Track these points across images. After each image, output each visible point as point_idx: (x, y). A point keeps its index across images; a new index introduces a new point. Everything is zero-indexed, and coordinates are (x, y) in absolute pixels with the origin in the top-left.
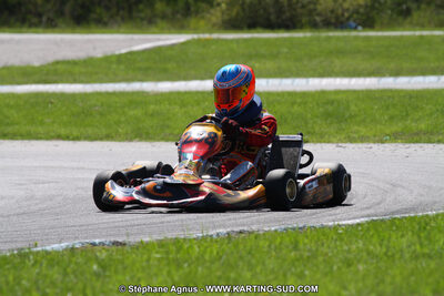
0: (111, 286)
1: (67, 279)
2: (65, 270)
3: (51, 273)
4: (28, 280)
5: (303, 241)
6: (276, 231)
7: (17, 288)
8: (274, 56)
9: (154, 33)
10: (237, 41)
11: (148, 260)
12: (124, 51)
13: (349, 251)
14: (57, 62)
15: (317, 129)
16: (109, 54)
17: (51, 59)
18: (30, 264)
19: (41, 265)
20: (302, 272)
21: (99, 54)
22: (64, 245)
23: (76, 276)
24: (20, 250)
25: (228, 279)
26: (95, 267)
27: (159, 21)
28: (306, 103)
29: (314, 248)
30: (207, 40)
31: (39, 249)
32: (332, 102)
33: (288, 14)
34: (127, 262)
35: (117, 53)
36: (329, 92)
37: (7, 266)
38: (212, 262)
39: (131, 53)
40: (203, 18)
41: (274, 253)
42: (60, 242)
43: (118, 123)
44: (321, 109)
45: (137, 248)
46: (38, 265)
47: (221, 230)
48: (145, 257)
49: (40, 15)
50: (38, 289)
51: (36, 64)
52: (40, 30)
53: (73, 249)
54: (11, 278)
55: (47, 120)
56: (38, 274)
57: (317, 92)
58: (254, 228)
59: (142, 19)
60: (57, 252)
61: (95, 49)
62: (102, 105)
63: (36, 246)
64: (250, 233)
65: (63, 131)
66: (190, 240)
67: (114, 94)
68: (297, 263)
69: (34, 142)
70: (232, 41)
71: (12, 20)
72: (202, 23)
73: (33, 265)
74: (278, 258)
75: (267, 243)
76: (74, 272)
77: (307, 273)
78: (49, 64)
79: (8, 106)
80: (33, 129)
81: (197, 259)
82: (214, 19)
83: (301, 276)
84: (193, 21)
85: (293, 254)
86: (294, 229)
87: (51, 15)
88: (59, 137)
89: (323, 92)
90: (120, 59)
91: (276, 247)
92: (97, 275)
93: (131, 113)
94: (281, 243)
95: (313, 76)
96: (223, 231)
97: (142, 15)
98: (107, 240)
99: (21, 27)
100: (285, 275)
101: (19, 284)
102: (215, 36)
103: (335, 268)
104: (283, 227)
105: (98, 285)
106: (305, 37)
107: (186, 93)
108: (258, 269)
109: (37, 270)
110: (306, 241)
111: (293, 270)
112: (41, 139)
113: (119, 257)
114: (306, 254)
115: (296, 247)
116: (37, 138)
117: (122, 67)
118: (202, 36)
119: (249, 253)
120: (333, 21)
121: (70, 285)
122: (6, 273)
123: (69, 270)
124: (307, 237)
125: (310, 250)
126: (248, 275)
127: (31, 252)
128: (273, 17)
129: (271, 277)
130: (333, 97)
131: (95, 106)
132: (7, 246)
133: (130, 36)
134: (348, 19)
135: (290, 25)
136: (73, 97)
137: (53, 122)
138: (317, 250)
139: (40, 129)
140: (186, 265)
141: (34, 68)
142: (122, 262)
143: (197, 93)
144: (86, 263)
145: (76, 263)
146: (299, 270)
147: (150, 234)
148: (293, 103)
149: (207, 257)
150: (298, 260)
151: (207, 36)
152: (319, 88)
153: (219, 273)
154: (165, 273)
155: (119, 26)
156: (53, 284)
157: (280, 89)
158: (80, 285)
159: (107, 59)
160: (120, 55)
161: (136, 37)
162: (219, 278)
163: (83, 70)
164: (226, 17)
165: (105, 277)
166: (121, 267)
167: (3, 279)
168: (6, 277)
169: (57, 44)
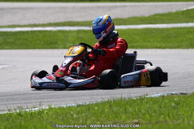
0: (180, 113)
1: (161, 109)
2: (160, 105)
3: (154, 107)
4: (144, 110)
7: (139, 113)
12: (185, 9)
14: (156, 15)
16: (178, 10)
17: (153, 13)
19: (150, 103)
21: (174, 11)
23: (165, 108)
24: (140, 97)
26: (173, 104)
31: (149, 96)
34: (187, 102)
35: (182, 10)
37: (135, 104)
39: (188, 10)
42: (158, 93)
43: (182, 41)
45: (192, 96)
46: (148, 103)
50: (148, 114)
53: (163, 96)
54: (137, 109)
55: (151, 40)
56: (148, 107)
60: (156, 98)
61: (172, 8)
62: (176, 33)
63: (147, 95)
65: (158, 45)
67: (180, 28)
69: (146, 50)
73: (146, 103)
78: (152, 16)
79: (134, 34)
80: (145, 44)
88: (157, 48)
90: (183, 13)
92: (174, 108)
93: (188, 36)
98: (178, 92)
101: (140, 112)
105: (175, 112)
109: (148, 106)
112: (149, 48)
113: (184, 100)
116: (147, 48)
117: (184, 16)
121: (162, 112)
122: (135, 106)
123: (162, 105)
127: (145, 98)
131: (172, 33)
132: (135, 95)
133: (187, 3)
136: (162, 30)
137: (154, 41)
139: (148, 44)
141: (145, 17)
142: (185, 102)
144: (169, 102)
145: (165, 103)
156: (155, 112)
158: (167, 112)
159: (177, 13)
160: (183, 11)
161: (190, 3)
163: (167, 18)
165: (178, 108)
166: (185, 104)
167: (133, 109)
168: (135, 108)
169: (155, 6)
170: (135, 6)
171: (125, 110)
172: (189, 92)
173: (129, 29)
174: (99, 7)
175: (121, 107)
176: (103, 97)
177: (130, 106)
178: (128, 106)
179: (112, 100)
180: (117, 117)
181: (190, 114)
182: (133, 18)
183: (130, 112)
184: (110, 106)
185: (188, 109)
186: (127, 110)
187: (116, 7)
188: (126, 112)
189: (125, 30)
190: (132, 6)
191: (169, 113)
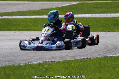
8: (102, 8)
12: (61, 6)
13: (115, 65)
14: (43, 9)
15: (112, 28)
16: (57, 7)
17: (41, 8)
20: (101, 71)
21: (54, 7)
25: (80, 73)
26: (44, 70)
28: (109, 21)
30: (83, 3)
35: (59, 7)
36: (116, 18)
38: (77, 68)
44: (113, 23)
45: (58, 63)
48: (58, 66)
51: (37, 10)
55: (39, 26)
57: (112, 17)
60: (36, 64)
61: (53, 5)
70: (90, 3)
77: (102, 71)
78: (40, 10)
79: (28, 22)
81: (73, 67)
85: (99, 65)
89: (114, 18)
91: (94, 64)
94: (96, 62)
95: (112, 13)
100: (96, 72)
102: (86, 2)
103: (110, 69)
106: (110, 2)
108: (89, 70)
110: (103, 62)
112: (37, 31)
114: (102, 65)
115: (100, 63)
116: (36, 30)
117: (60, 10)
118: (82, 2)
125: (104, 64)
126: (86, 72)
130: (117, 19)
133: (63, 2)
137: (40, 26)
138: (106, 64)
139: (37, 28)
140: (69, 69)
141: (36, 11)
143: (80, 18)
149: (75, 66)
150: (100, 67)
151: (83, 2)
152: (113, 16)
153: (78, 71)
154: (63, 71)
157: (102, 17)
162: (78, 72)
165: (47, 72)
169: (43, 4)
173: (25, 18)
174: (8, 4)
182: (28, 11)
187: (19, 4)
189: (23, 19)
190: (28, 4)
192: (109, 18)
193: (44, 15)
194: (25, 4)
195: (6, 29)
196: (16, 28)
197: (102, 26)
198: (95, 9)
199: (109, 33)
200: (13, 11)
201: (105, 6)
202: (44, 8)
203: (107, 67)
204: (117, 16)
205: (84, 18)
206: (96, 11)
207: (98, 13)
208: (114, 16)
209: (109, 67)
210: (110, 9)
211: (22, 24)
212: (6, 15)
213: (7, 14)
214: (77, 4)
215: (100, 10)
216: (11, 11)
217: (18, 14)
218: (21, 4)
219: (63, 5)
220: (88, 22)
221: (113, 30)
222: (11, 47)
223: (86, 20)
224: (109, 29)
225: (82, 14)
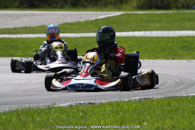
0: (88, 122)
1: (69, 119)
2: (68, 115)
3: (62, 116)
4: (52, 120)
5: (173, 103)
6: (161, 98)
7: (47, 123)
8: (160, 21)
9: (106, 11)
10: (143, 14)
11: (104, 111)
12: (93, 19)
13: (193, 107)
14: (64, 24)
15: (179, 53)
16: (87, 20)
17: (61, 22)
18: (53, 112)
19: (58, 112)
21: (83, 20)
22: (68, 104)
23: (73, 118)
24: (48, 106)
26: (81, 114)
27: (109, 6)
28: (174, 42)
29: (178, 106)
30: (130, 14)
31: (57, 106)
32: (185, 41)
33: (166, 3)
34: (95, 112)
35: (91, 20)
36: (184, 37)
37: (43, 113)
38: (133, 112)
39: (97, 20)
40: (128, 4)
41: (160, 108)
42: (66, 103)
44: (181, 45)
45: (100, 106)
46: (56, 113)
47: (136, 98)
48: (103, 109)
49: (57, 3)
50: (56, 123)
52: (57, 10)
53: (71, 106)
54: (45, 118)
57: (179, 37)
58: (151, 97)
59: (102, 5)
60: (65, 107)
61: (81, 18)
62: (84, 42)
63: (55, 104)
64: (150, 99)
66: (123, 102)
67: (89, 38)
68: (170, 113)
70: (141, 14)
71: (45, 5)
72: (128, 6)
73: (54, 113)
74: (162, 110)
75: (157, 104)
76: (72, 116)
77: (174, 117)
78: (61, 25)
81: (126, 110)
82: (133, 5)
83: (172, 118)
84: (124, 6)
85: (168, 108)
86: (168, 97)
87: (62, 3)
89: (181, 37)
90: (92, 22)
91: (161, 106)
92: (82, 117)
94: (163, 104)
95: (177, 30)
96: (137, 98)
97: (102, 3)
98: (86, 102)
99: (49, 8)
100: (165, 118)
101: (48, 121)
102: (134, 12)
104: (164, 96)
105: (83, 121)
106: (173, 13)
107: (121, 37)
108: (153, 115)
109: (56, 115)
110: (174, 103)
111: (168, 115)
113: (92, 109)
114: (174, 109)
115: (170, 106)
117: (93, 26)
118: (128, 12)
119: (149, 108)
120: (186, 5)
121: (70, 122)
122: (42, 116)
123: (70, 115)
124: (174, 101)
125: (176, 107)
126: (149, 117)
127: (53, 107)
128: (159, 4)
129: (159, 119)
130: (186, 39)
131: (81, 43)
132: (43, 104)
133: (96, 12)
134: (192, 5)
135: (167, 7)
136: (71, 39)
140: (121, 113)
142: (93, 112)
143: (126, 37)
144: (77, 112)
145: (73, 112)
146: (171, 115)
147: (106, 99)
148: (168, 42)
149: (130, 109)
150: (170, 111)
151: (130, 12)
152: (179, 35)
153: (135, 117)
154: (112, 116)
155: (92, 8)
156: (63, 121)
157: (162, 36)
158: (75, 122)
159: (86, 23)
160: (92, 20)
161: (99, 13)
162: (136, 119)
163: (76, 27)
164: (138, 4)
165: (86, 118)
166: (93, 114)
167: (41, 119)
168: (43, 118)
169: (64, 16)
170: (44, 15)
171: (33, 120)
172: (97, 102)
173: (37, 38)
174: (7, 15)
175: (29, 117)
176: (11, 106)
177: (38, 116)
178: (35, 116)
179: (20, 109)
180: (25, 127)
181: (97, 123)
182: (41, 26)
183: (38, 122)
184: (18, 115)
185: (96, 119)
186: (35, 120)
187: (25, 15)
188: (34, 121)
189: (33, 39)
190: (40, 15)
191: (77, 123)
192: (173, 38)
193: (66, 32)
194: (35, 15)
195: (7, 54)
196: (23, 53)
197: (163, 50)
198: (150, 24)
199: (175, 61)
200: (16, 26)
201: (165, 18)
202: (65, 21)
203: (181, 110)
204: (186, 35)
205: (132, 37)
206: (150, 26)
207: (155, 30)
208: (182, 35)
209: (185, 110)
210: (174, 24)
211: (34, 46)
212: (5, 33)
213: (7, 31)
214: (120, 16)
215: (158, 25)
216: (12, 27)
217: (24, 31)
218: (28, 15)
219: (96, 17)
220: (140, 43)
221: (181, 57)
222: (19, 82)
223: (137, 41)
224: (175, 55)
225: (128, 31)
